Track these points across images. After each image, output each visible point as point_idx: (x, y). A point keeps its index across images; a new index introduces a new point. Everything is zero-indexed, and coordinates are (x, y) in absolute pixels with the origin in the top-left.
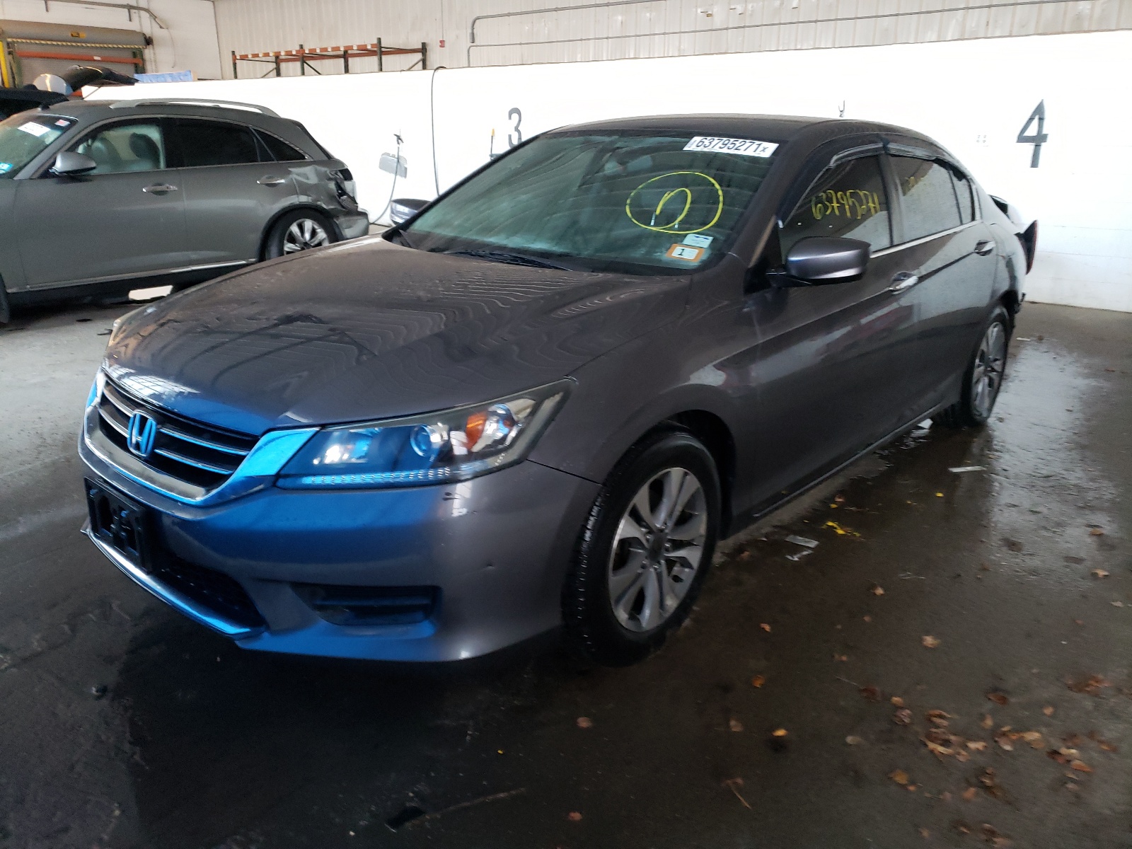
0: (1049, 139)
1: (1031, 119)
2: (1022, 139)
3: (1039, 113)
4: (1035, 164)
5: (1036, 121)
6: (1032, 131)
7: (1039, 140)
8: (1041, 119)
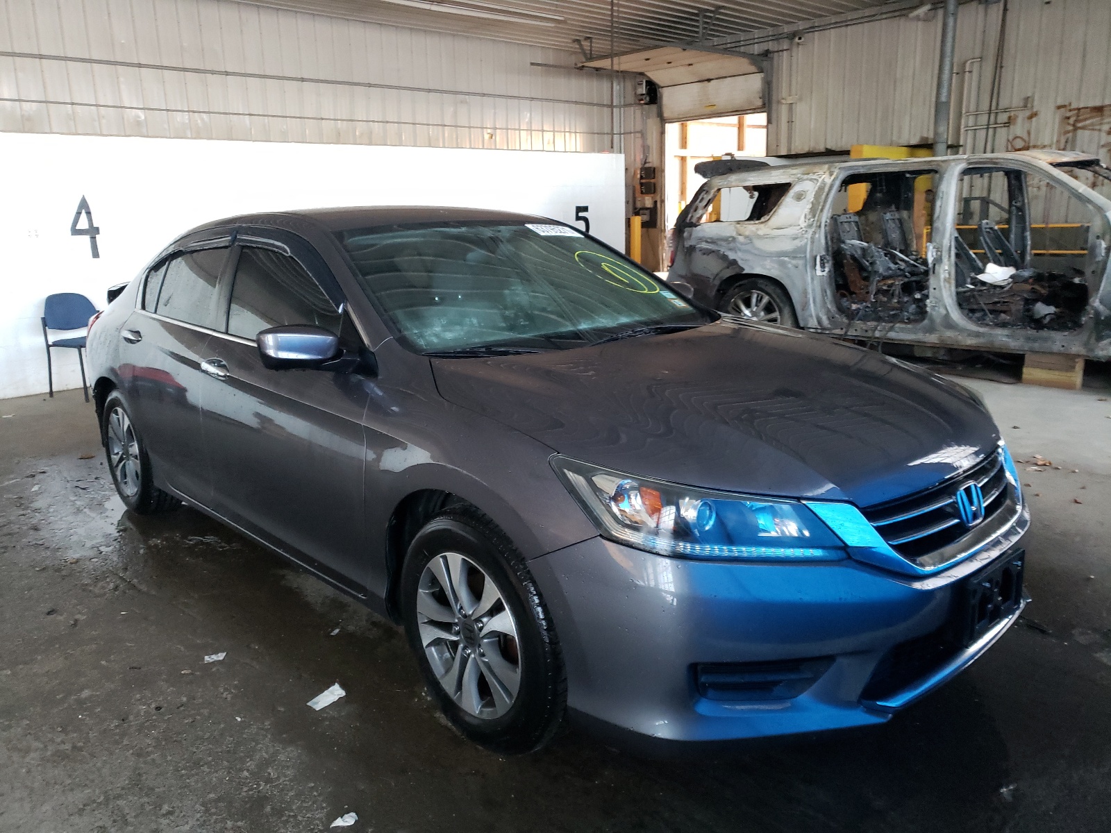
0: (101, 231)
1: (79, 213)
2: (76, 231)
3: (84, 206)
4: (96, 254)
5: (84, 215)
6: (83, 224)
7: (93, 232)
8: (89, 213)
